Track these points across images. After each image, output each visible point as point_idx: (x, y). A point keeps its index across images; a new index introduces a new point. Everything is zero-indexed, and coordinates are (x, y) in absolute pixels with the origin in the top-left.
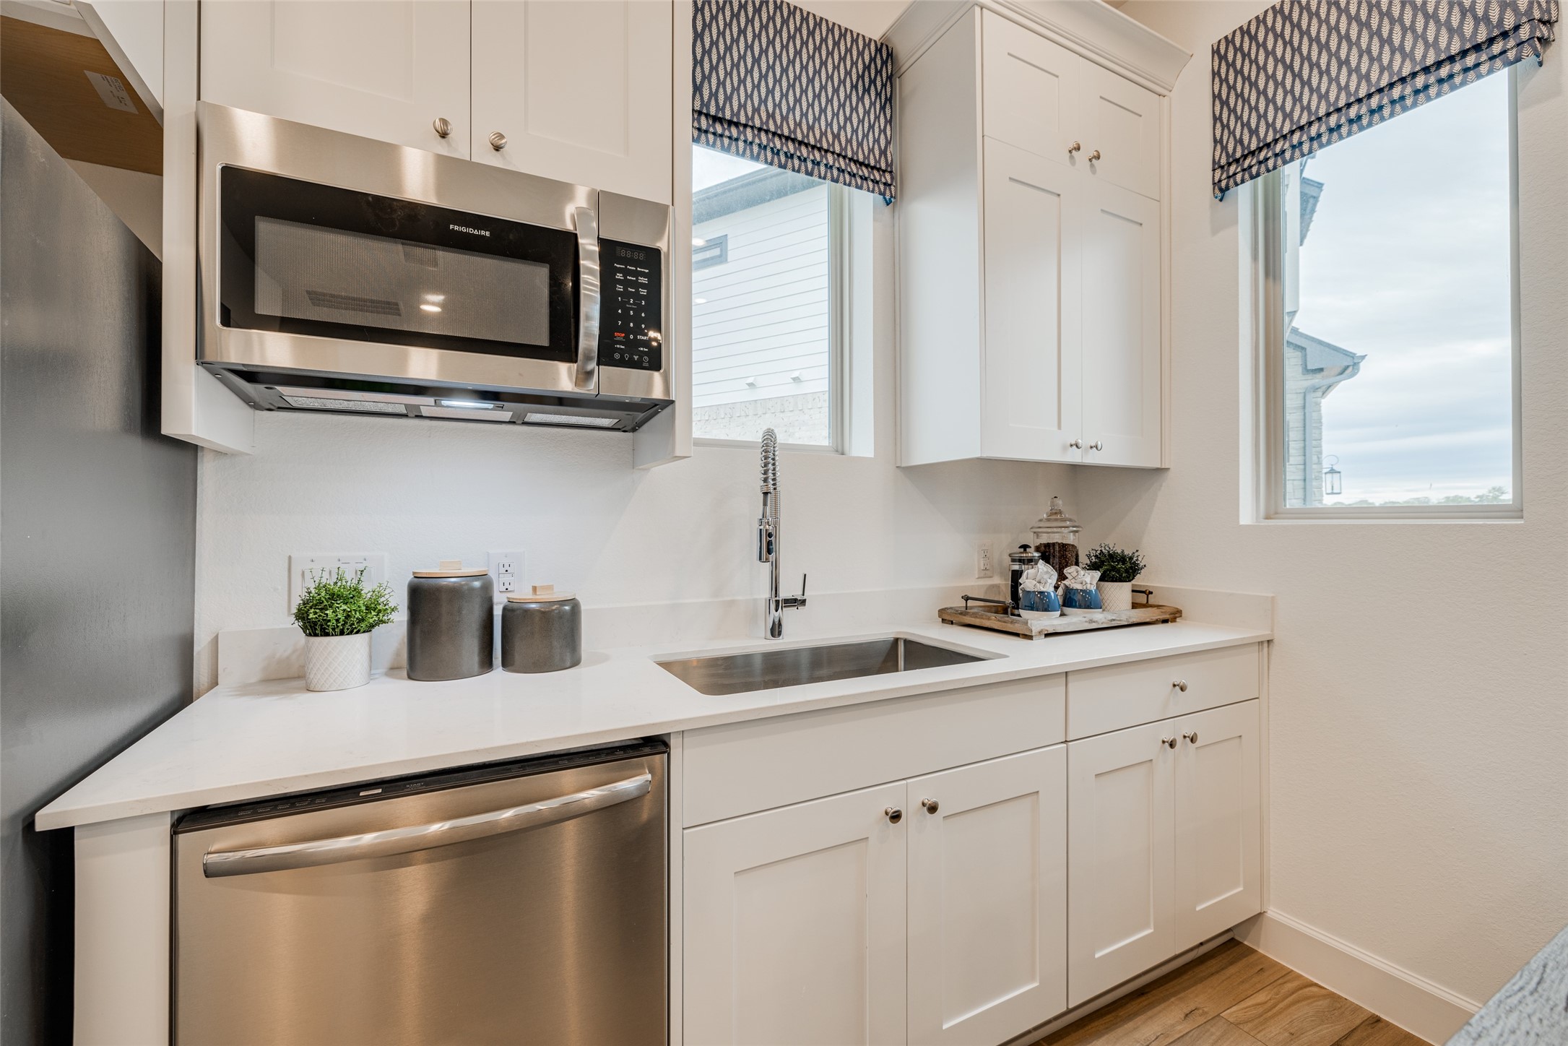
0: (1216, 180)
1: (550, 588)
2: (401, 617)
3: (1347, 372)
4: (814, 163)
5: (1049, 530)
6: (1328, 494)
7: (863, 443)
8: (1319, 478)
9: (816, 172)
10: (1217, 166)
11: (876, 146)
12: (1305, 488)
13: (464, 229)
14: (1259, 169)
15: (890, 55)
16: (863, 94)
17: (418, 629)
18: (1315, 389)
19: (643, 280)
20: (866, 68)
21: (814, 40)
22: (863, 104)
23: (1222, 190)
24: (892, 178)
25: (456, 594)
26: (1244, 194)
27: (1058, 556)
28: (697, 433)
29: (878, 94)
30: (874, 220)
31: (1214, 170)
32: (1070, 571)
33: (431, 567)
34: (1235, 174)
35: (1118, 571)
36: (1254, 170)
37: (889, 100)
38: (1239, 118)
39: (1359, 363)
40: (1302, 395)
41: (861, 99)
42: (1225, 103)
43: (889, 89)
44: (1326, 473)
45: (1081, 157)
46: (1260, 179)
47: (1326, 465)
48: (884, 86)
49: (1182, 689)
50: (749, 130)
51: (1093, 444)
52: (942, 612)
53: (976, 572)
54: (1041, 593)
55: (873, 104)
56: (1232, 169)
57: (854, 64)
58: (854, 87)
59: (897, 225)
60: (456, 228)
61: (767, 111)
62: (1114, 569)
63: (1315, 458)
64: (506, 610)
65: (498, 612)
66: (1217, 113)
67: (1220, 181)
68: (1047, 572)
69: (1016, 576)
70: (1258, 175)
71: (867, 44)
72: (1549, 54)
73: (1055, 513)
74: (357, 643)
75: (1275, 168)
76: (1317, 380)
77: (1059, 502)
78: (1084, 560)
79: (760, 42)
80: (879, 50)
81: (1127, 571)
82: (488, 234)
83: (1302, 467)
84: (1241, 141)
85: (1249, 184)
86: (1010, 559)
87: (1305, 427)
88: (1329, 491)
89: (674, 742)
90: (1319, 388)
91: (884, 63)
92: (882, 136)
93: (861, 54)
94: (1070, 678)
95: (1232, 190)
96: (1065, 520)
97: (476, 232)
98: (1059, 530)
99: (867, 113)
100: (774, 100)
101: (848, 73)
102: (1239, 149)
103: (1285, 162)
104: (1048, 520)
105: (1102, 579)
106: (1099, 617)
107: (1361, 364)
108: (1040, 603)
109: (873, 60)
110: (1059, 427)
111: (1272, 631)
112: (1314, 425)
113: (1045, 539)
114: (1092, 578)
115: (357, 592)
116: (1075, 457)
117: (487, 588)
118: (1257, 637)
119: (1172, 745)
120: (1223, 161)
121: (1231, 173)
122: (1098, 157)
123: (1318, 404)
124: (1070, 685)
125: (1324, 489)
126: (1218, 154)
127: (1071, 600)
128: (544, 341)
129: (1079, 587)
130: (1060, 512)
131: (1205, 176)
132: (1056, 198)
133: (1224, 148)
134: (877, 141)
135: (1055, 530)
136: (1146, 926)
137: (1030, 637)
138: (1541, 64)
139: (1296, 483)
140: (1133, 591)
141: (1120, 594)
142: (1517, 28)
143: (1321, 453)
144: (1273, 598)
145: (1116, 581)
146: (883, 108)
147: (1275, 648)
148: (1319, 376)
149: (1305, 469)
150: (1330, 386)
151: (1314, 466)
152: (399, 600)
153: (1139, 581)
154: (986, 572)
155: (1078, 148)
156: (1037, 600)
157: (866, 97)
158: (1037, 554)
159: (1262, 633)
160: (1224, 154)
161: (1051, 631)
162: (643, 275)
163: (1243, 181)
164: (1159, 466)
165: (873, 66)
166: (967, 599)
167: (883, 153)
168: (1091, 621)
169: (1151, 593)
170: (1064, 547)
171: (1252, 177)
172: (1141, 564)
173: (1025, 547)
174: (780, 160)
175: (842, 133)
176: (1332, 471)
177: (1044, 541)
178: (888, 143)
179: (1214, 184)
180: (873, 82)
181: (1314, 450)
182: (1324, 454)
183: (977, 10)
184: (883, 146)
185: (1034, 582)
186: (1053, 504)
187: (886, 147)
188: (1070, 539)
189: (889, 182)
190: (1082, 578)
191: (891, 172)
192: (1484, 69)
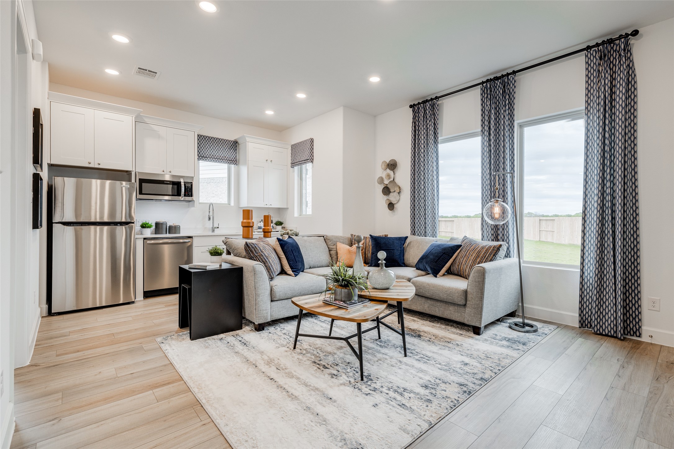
1: (175, 224)
2: (154, 227)
4: (221, 161)
7: (232, 204)
10: (292, 163)
11: (233, 157)
15: (236, 143)
17: (157, 229)
20: (231, 145)
21: (221, 143)
22: (231, 151)
23: (292, 167)
25: (162, 224)
26: (296, 168)
29: (234, 149)
30: (234, 168)
33: (158, 221)
35: (278, 224)
37: (236, 149)
38: (293, 157)
45: (269, 161)
48: (235, 147)
50: (209, 158)
51: (270, 204)
55: (233, 151)
57: (229, 145)
58: (229, 149)
59: (238, 168)
60: (166, 182)
61: (212, 155)
64: (169, 227)
65: (168, 227)
71: (231, 142)
74: (149, 229)
75: (301, 165)
79: (211, 144)
80: (234, 142)
89: (193, 237)
92: (235, 156)
95: (294, 167)
97: (168, 182)
101: (228, 147)
102: (295, 161)
109: (234, 144)
110: (264, 202)
115: (148, 223)
116: (267, 206)
117: (166, 223)
121: (294, 165)
122: (272, 161)
126: (292, 161)
128: (176, 194)
131: (290, 165)
132: (263, 168)
146: (235, 151)
152: (154, 225)
153: (283, 226)
163: (296, 166)
164: (287, 207)
169: (285, 227)
171: (298, 166)
172: (283, 223)
175: (227, 156)
178: (236, 158)
180: (233, 147)
183: (247, 142)
189: (237, 163)
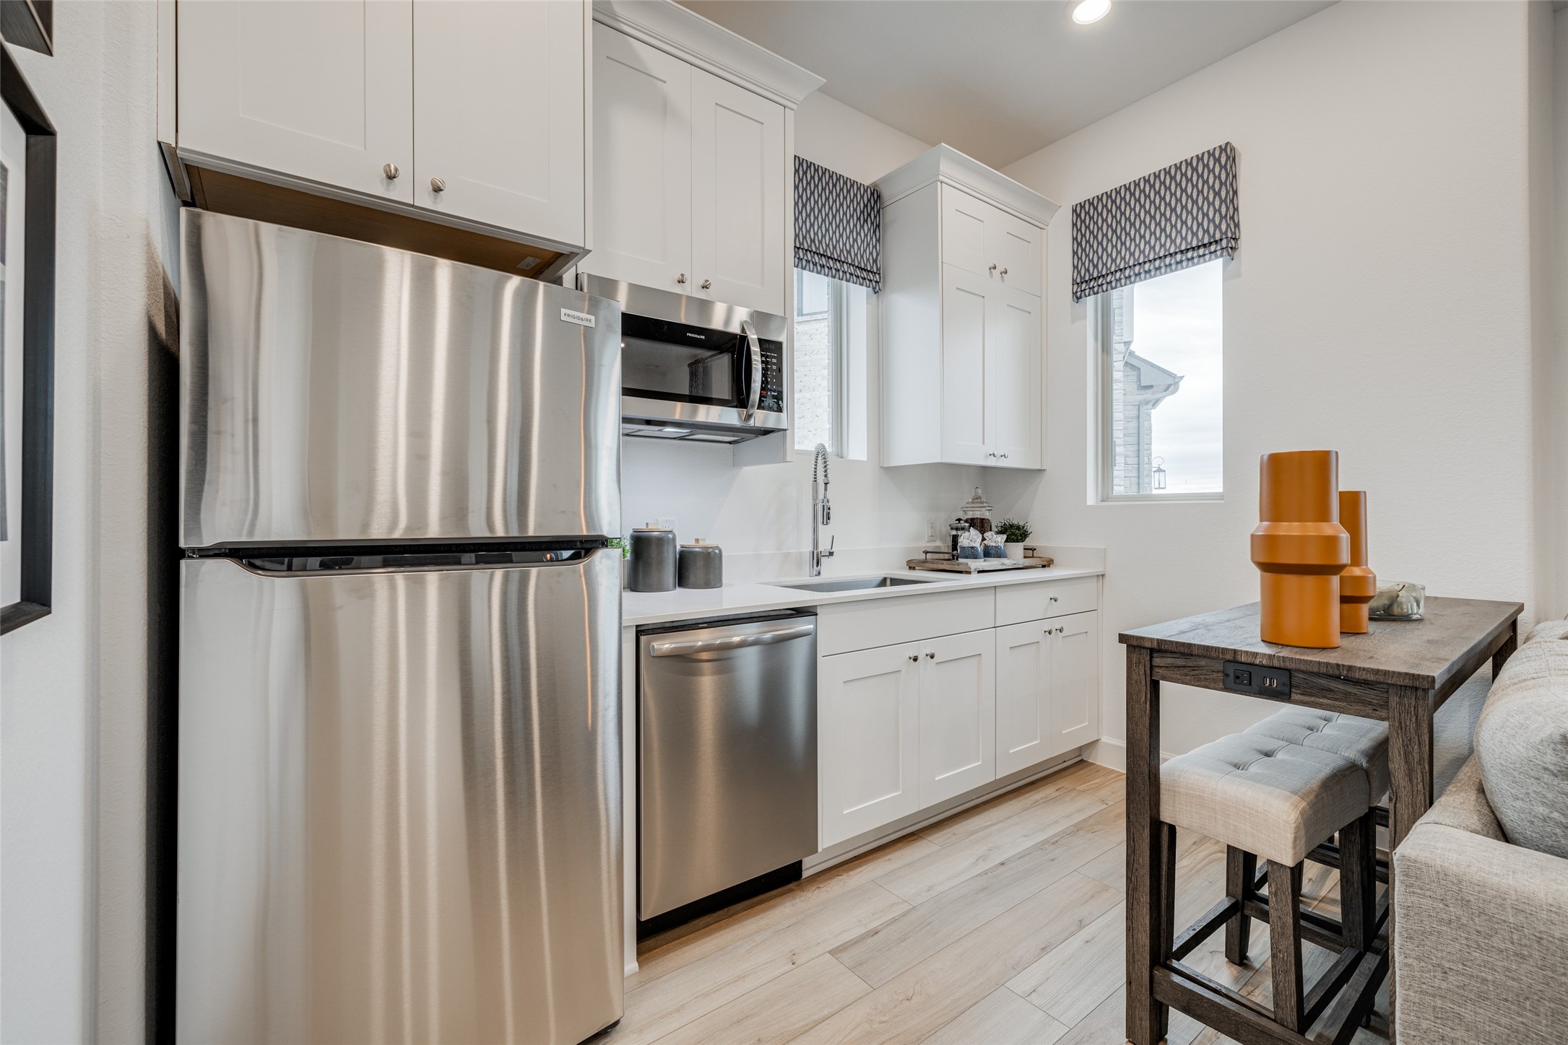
0: (1074, 291)
1: (704, 540)
3: (1170, 389)
4: (837, 270)
5: (973, 509)
6: (1155, 489)
7: (858, 449)
8: (1149, 476)
9: (837, 276)
10: (1074, 282)
11: (871, 257)
12: (1139, 484)
13: (693, 335)
14: (1098, 289)
15: (879, 196)
16: (864, 224)
18: (1147, 403)
19: (774, 361)
20: (866, 206)
21: (836, 190)
22: (864, 230)
23: (1077, 298)
24: (880, 278)
25: (660, 541)
26: (1090, 301)
27: (981, 525)
28: (797, 447)
29: (872, 223)
30: (867, 303)
31: (1073, 285)
32: (988, 535)
33: (641, 526)
34: (1085, 290)
35: (1016, 535)
36: (1096, 289)
37: (878, 226)
38: (1087, 256)
39: (1178, 382)
40: (1137, 407)
41: (862, 227)
42: (1079, 244)
43: (878, 219)
44: (1154, 472)
45: (996, 273)
46: (1099, 295)
47: (1155, 464)
48: (875, 217)
49: (1055, 601)
50: (800, 250)
51: (1003, 454)
52: (908, 562)
53: (926, 537)
54: (973, 548)
55: (869, 230)
56: (1084, 285)
57: (858, 203)
58: (859, 219)
59: (880, 307)
60: (690, 335)
61: (810, 238)
62: (1013, 534)
63: (1146, 459)
66: (1076, 264)
67: (1076, 292)
68: (976, 535)
69: (955, 538)
70: (1098, 293)
71: (864, 190)
72: (1236, 254)
73: (977, 498)
75: (1107, 290)
76: (1148, 395)
77: (980, 491)
78: (994, 529)
79: (806, 194)
80: (872, 194)
81: (1021, 535)
82: (703, 337)
83: (1137, 466)
84: (1088, 270)
85: (1092, 297)
86: (950, 528)
87: (1139, 433)
88: (1157, 486)
89: (819, 611)
90: (1150, 401)
91: (876, 202)
92: (874, 250)
93: (862, 197)
94: (997, 590)
95: (1083, 299)
96: (982, 503)
97: (698, 337)
98: (980, 509)
99: (866, 236)
100: (814, 230)
101: (855, 210)
102: (1087, 274)
103: (1112, 288)
104: (973, 503)
105: (1006, 541)
106: (1007, 562)
107: (1181, 383)
108: (972, 554)
109: (869, 200)
110: (983, 443)
111: (1105, 568)
112: (1146, 432)
113: (970, 515)
114: (1002, 539)
116: (992, 462)
117: (670, 537)
118: (1097, 572)
119: (1050, 633)
120: (1078, 281)
121: (1083, 289)
122: (1006, 272)
123: (1149, 415)
124: (997, 595)
125: (1153, 484)
126: (1075, 275)
127: (988, 553)
128: (729, 397)
129: (994, 544)
130: (980, 498)
131: (1068, 288)
132: (982, 299)
133: (1079, 272)
134: (871, 253)
135: (977, 509)
136: (1036, 739)
137: (969, 573)
138: (1232, 259)
139: (1132, 479)
140: (1025, 549)
141: (1017, 550)
142: (1221, 240)
143: (1150, 455)
144: (1105, 549)
145: (1014, 542)
146: (875, 232)
147: (1106, 579)
148: (1150, 391)
149: (1139, 468)
150: (1158, 401)
151: (1146, 466)
153: (1028, 542)
154: (932, 538)
155: (995, 268)
156: (970, 552)
157: (865, 225)
158: (967, 525)
159: (1099, 570)
160: (1079, 276)
161: (981, 569)
162: (774, 357)
163: (1089, 295)
164: (1040, 468)
165: (869, 205)
166: (926, 553)
167: (875, 261)
168: (1003, 564)
169: (1035, 549)
170: (982, 520)
171: (1094, 294)
172: (1029, 531)
173: (959, 520)
174: (817, 269)
175: (852, 250)
176: (1159, 470)
177: (970, 517)
178: (878, 255)
179: (1073, 293)
180: (869, 215)
181: (1146, 452)
182: (1153, 456)
183: (939, 183)
184: (875, 257)
185: (969, 541)
186: (976, 492)
187: (877, 258)
188: (987, 515)
189: (878, 280)
190: (997, 540)
191: (879, 274)
192: (1207, 257)
